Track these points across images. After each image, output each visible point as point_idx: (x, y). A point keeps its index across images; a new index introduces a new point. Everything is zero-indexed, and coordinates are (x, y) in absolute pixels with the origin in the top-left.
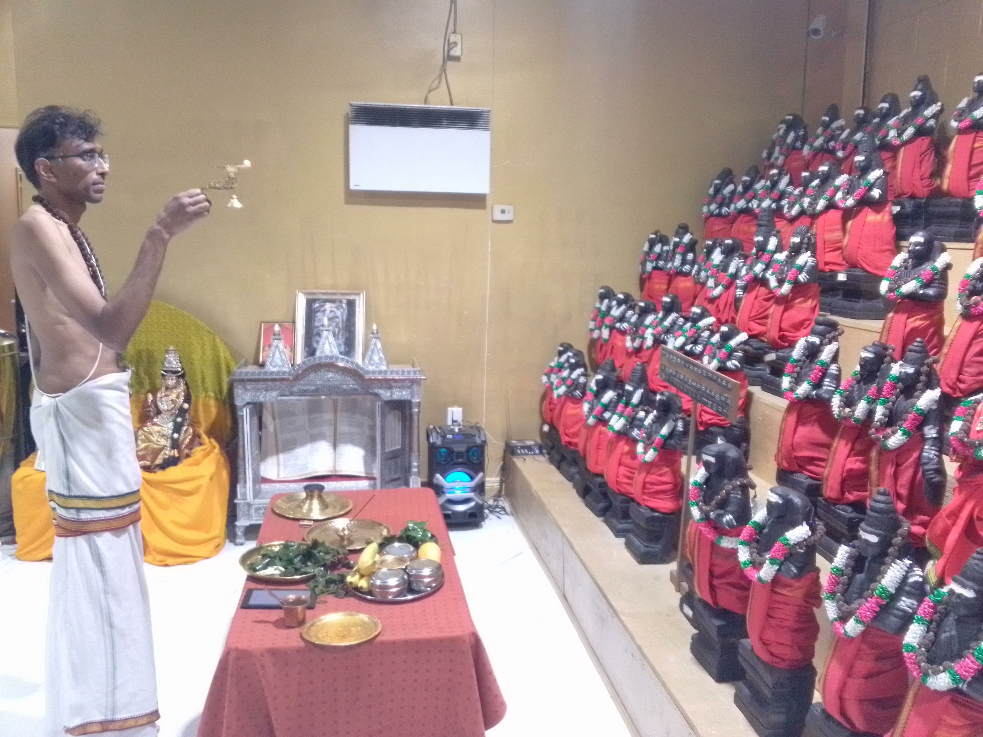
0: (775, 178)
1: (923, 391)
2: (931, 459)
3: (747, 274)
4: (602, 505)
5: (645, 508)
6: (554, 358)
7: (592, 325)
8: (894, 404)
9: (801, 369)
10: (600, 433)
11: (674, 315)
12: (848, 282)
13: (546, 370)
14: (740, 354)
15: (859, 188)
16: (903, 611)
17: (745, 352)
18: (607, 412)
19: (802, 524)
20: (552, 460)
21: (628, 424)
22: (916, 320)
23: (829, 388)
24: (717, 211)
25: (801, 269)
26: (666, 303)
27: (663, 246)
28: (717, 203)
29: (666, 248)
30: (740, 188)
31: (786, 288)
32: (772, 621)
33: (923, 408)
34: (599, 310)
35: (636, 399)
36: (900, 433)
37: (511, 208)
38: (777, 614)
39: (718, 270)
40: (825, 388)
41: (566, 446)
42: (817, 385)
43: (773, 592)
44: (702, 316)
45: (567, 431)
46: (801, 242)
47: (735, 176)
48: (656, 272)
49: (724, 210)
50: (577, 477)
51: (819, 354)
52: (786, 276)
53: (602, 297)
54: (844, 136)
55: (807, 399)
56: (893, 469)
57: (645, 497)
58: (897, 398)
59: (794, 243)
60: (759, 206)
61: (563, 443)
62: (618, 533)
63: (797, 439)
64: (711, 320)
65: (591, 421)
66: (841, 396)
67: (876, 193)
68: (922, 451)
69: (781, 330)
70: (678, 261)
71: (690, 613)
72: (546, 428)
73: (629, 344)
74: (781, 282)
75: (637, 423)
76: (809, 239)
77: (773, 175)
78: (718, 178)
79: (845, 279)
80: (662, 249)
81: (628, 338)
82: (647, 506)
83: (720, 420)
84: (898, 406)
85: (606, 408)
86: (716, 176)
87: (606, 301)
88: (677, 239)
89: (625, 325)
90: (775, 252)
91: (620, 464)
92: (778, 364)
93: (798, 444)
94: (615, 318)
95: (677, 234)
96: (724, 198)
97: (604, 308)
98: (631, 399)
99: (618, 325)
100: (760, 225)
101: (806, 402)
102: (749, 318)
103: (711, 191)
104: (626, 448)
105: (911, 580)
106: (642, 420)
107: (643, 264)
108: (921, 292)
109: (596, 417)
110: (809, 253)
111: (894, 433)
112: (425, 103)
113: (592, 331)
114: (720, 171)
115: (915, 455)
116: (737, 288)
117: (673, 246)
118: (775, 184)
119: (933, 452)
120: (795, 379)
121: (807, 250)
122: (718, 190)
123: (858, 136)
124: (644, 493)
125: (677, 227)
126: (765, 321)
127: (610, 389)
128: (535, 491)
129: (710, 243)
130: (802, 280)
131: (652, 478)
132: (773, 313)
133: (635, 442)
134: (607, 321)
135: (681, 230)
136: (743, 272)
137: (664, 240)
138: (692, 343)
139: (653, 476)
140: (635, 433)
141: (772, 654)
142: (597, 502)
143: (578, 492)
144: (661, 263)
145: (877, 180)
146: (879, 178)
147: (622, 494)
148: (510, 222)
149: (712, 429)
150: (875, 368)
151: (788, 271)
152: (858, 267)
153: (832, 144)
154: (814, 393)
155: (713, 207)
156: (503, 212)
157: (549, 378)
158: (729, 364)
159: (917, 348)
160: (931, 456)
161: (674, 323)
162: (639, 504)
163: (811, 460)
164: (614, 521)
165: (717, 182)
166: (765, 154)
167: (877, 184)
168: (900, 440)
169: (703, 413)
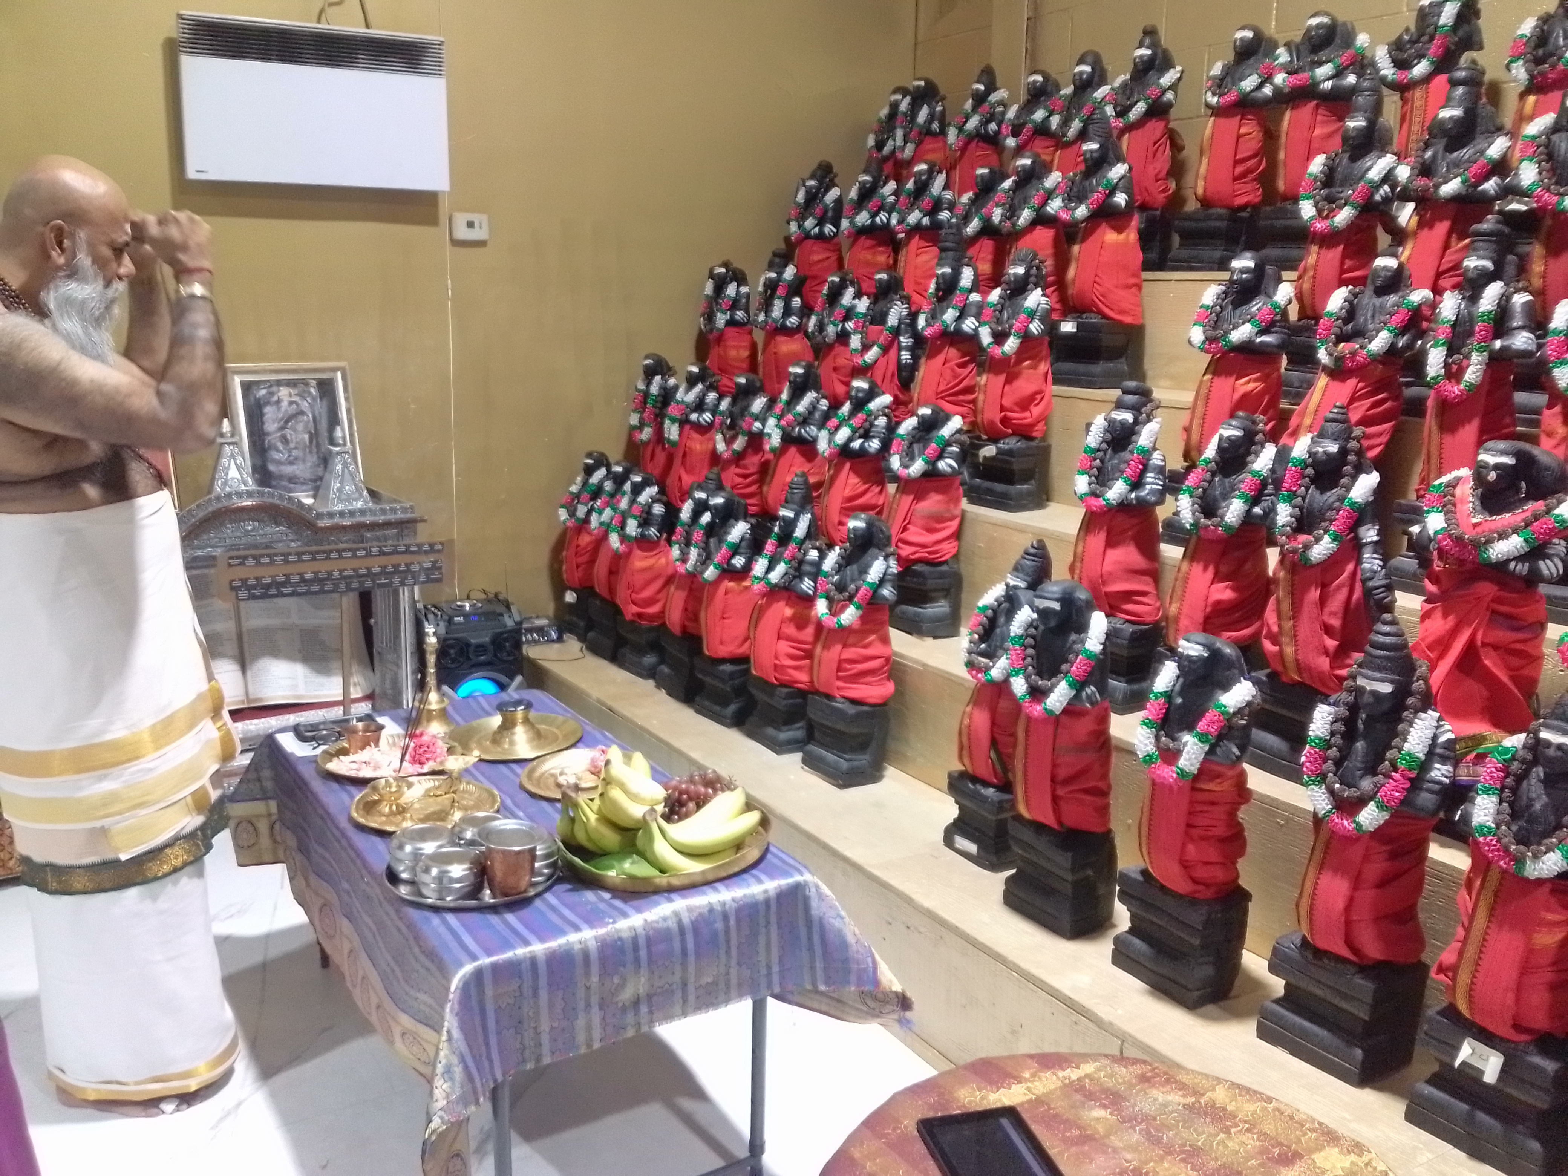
0: (923, 178)
1: (1354, 478)
2: (1375, 572)
3: (928, 324)
4: (732, 708)
5: (842, 700)
6: (575, 478)
7: (634, 419)
8: (1304, 499)
9: (1102, 461)
10: (726, 593)
11: (810, 397)
12: (1080, 334)
13: (564, 499)
14: (955, 449)
15: (1092, 191)
16: (1439, 783)
17: (961, 444)
18: (738, 557)
19: (1240, 682)
20: (595, 649)
21: (791, 571)
22: (1248, 382)
23: (1154, 487)
24: (817, 229)
25: (1031, 315)
26: (796, 375)
27: (738, 286)
28: (814, 218)
29: (744, 290)
30: (853, 194)
31: (1011, 344)
32: (1195, 832)
33: (1360, 500)
34: (646, 394)
35: (800, 531)
36: (1327, 538)
37: (484, 218)
38: (1200, 821)
39: (864, 322)
40: (1148, 487)
41: (632, 622)
42: (1136, 484)
43: (1194, 789)
44: (871, 395)
45: (634, 596)
46: (1027, 273)
47: (836, 176)
48: (732, 331)
49: (829, 229)
50: (665, 669)
51: (1134, 438)
52: (1011, 327)
53: (649, 373)
54: (1011, 114)
55: (1123, 506)
56: (1318, 592)
57: (840, 684)
58: (1307, 490)
59: (1015, 274)
60: (901, 222)
61: (629, 617)
62: (779, 747)
63: (1107, 567)
64: (886, 399)
65: (710, 573)
66: (1191, 496)
67: (1121, 199)
68: (1359, 561)
69: (1003, 409)
70: (777, 311)
71: (972, 848)
72: (570, 597)
73: (721, 446)
74: (1000, 337)
75: (806, 568)
76: (1038, 268)
77: (920, 173)
78: (812, 177)
79: (1075, 330)
80: (738, 292)
81: (719, 437)
82: (844, 697)
83: (928, 553)
84: (1310, 502)
85: (735, 550)
86: (807, 174)
87: (658, 378)
88: (773, 275)
89: (707, 416)
90: (971, 291)
91: (779, 638)
92: (1002, 461)
93: (1110, 574)
94: (688, 405)
95: (771, 266)
96: (825, 211)
97: (654, 389)
98: (793, 531)
99: (694, 417)
100: (943, 250)
101: (1117, 511)
102: (937, 394)
103: (801, 197)
104: (788, 612)
105: (1442, 739)
106: (818, 564)
107: (710, 317)
108: (1258, 340)
109: (718, 566)
110: (1039, 291)
111: (1318, 540)
112: (319, 22)
113: (633, 429)
114: (814, 166)
115: (1350, 567)
116: (900, 349)
117: (765, 285)
118: (922, 187)
119: (1377, 562)
120: (1097, 478)
121: (1036, 286)
122: (812, 198)
123: (1039, 115)
124: (839, 678)
125: (769, 255)
126: (970, 397)
127: (737, 520)
128: (599, 701)
129: (837, 279)
130: (1035, 332)
131: (851, 653)
132: (986, 385)
133: (809, 600)
134: (673, 410)
135: (777, 260)
136: (921, 322)
137: (740, 278)
138: (860, 437)
139: (853, 649)
140: (807, 585)
141: (1195, 881)
142: (725, 704)
143: (669, 694)
144: (740, 314)
145: (1120, 179)
146: (1122, 178)
147: (783, 685)
148: (481, 244)
149: (918, 567)
150: (1242, 451)
151: (1008, 318)
152: (1092, 311)
153: (993, 126)
154: (1133, 495)
155: (809, 223)
156: (470, 225)
157: (572, 514)
158: (942, 465)
159: (1340, 416)
160: (1375, 568)
161: (813, 407)
162: (829, 697)
163: (1128, 596)
164: (770, 731)
165: (812, 183)
166: (871, 141)
167: (1121, 185)
168: (1328, 549)
169: (900, 544)
